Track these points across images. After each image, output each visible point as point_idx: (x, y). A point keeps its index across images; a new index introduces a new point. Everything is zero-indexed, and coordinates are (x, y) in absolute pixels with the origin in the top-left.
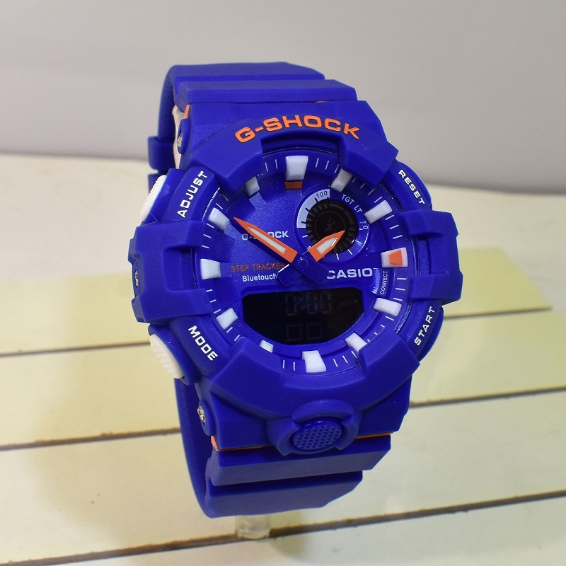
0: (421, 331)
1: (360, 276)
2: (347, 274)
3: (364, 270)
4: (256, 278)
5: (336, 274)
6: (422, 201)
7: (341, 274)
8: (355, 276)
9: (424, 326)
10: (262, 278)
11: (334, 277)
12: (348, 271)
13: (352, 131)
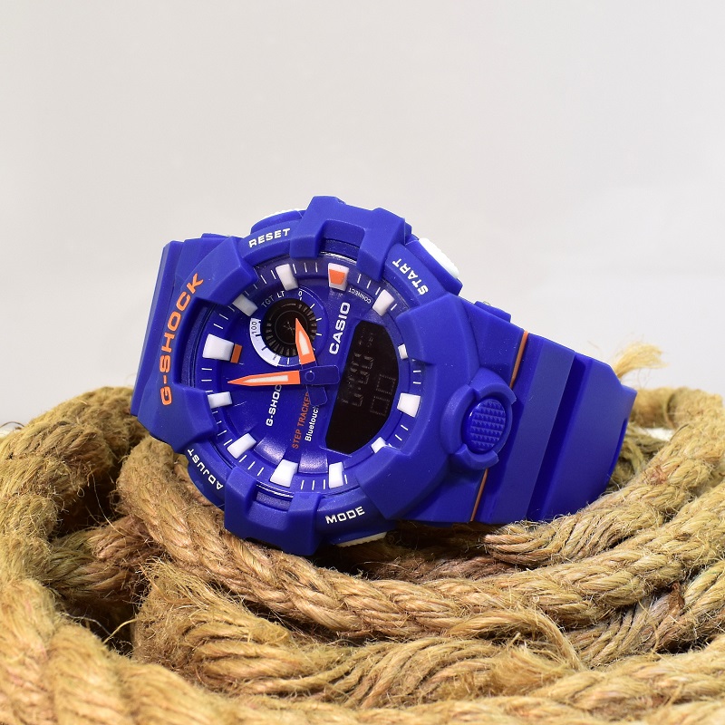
0: (413, 282)
1: (345, 317)
2: (340, 331)
3: (342, 311)
4: (312, 427)
5: (336, 343)
6: (286, 230)
7: (337, 337)
8: (344, 322)
9: (410, 277)
10: (313, 421)
11: (337, 346)
12: (337, 328)
13: (195, 283)
